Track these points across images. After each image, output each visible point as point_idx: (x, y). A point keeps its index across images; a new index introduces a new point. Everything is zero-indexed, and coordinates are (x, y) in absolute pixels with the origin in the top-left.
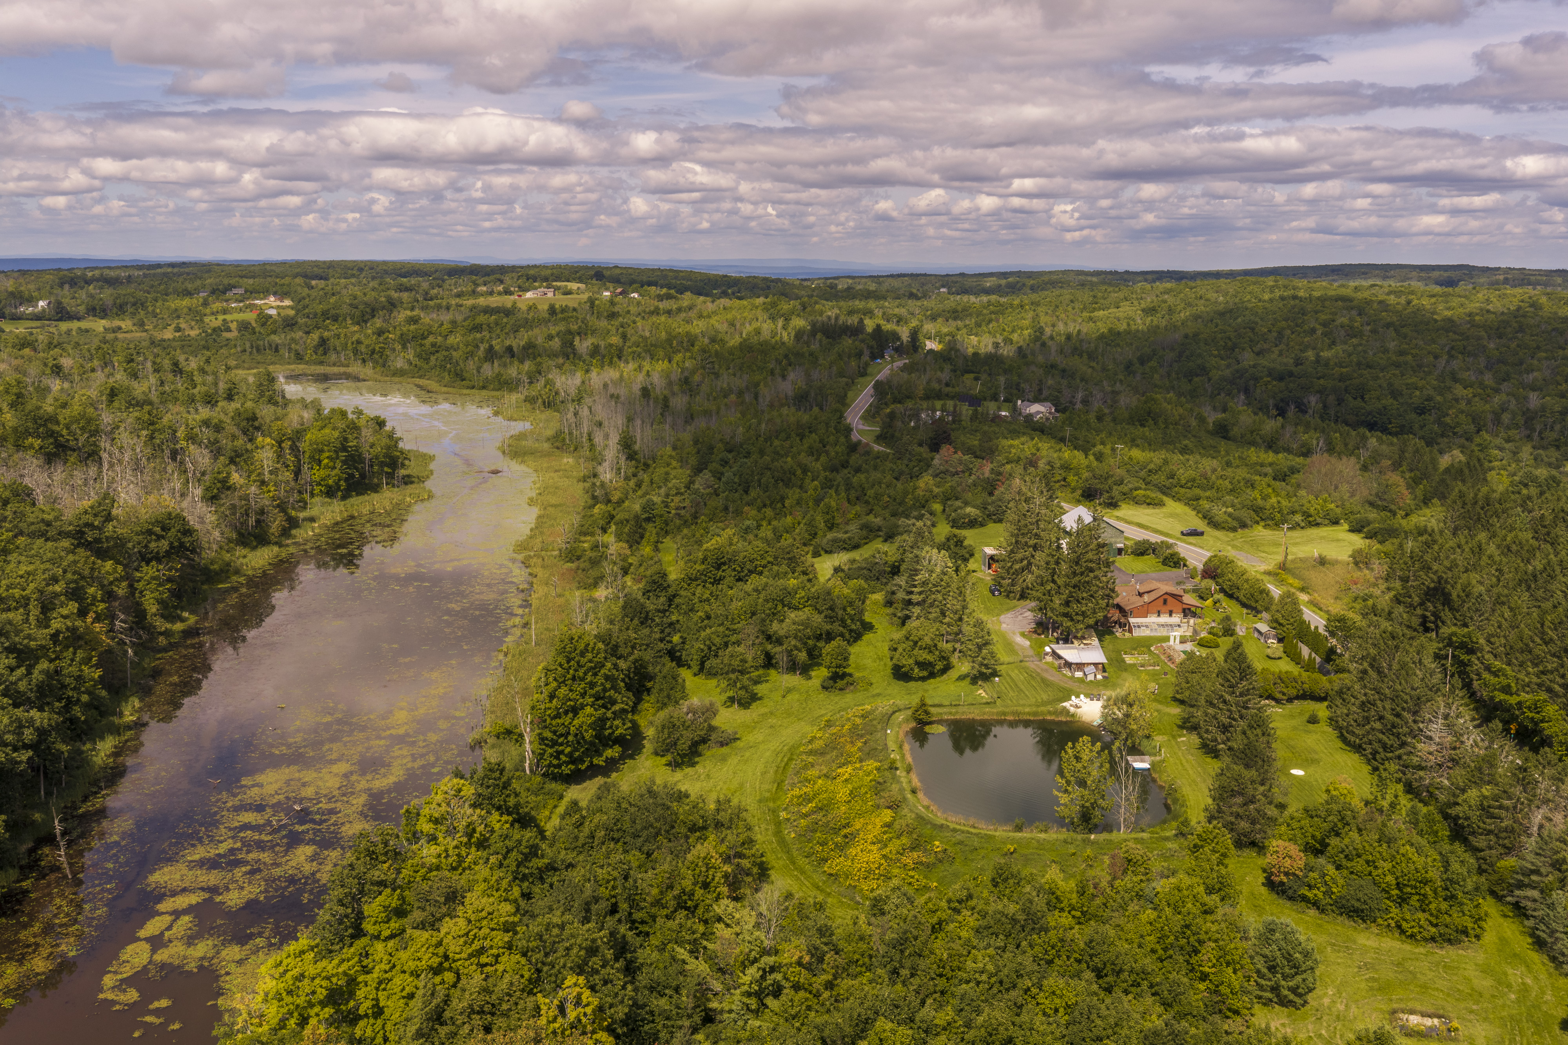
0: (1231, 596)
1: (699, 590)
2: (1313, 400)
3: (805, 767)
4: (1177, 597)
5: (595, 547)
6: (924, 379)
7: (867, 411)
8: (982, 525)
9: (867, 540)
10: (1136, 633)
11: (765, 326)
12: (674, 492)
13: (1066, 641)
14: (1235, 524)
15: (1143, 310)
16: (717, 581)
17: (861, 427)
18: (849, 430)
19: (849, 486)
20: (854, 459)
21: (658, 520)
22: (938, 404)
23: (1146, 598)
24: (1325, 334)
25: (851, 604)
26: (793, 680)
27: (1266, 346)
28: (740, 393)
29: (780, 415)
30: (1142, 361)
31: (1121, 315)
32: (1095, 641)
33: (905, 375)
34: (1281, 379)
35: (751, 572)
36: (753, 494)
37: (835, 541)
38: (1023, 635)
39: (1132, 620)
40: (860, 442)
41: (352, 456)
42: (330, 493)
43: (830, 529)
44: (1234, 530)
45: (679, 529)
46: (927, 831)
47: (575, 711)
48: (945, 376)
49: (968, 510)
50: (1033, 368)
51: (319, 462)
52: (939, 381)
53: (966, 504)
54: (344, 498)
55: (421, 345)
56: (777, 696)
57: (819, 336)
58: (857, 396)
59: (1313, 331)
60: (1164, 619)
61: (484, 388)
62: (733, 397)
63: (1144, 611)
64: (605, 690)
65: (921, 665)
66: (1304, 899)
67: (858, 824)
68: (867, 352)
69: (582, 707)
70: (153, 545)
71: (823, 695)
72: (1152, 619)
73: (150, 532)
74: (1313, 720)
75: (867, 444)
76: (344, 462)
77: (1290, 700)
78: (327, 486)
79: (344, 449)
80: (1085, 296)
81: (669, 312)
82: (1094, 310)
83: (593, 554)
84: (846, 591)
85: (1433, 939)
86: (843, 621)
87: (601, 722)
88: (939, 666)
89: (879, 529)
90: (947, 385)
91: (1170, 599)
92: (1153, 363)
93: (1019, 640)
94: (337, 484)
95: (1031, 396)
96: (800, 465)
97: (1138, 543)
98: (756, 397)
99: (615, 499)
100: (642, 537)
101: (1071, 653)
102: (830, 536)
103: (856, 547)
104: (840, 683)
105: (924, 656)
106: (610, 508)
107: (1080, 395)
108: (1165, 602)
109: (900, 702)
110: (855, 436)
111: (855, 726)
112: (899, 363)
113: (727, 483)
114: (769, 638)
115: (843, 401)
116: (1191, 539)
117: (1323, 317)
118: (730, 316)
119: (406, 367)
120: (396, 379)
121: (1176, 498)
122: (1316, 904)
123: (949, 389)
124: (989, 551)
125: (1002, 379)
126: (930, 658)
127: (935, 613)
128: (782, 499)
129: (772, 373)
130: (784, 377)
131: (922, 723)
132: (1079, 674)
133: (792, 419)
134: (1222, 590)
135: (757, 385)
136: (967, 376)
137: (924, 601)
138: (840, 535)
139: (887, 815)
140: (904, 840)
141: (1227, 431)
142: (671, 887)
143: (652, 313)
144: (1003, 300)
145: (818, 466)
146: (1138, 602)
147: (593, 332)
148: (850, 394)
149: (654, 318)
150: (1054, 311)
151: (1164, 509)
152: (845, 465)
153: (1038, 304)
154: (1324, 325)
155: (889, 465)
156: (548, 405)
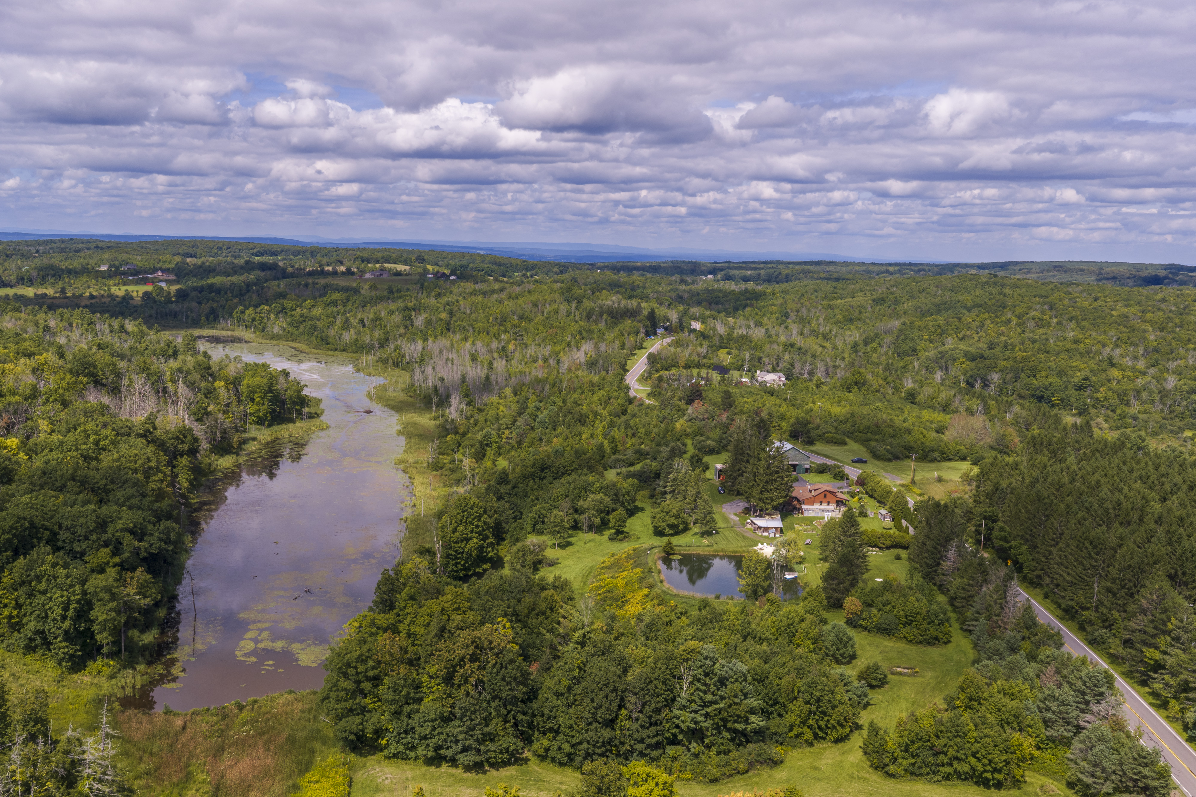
0: (871, 496)
1: (531, 483)
2: (995, 377)
3: (600, 574)
4: (833, 493)
5: (453, 461)
6: (686, 353)
7: (642, 376)
8: (718, 453)
9: (639, 460)
10: (806, 514)
11: (562, 307)
12: (504, 426)
13: (760, 516)
14: (890, 456)
15: (874, 300)
16: (542, 479)
17: (636, 387)
18: (628, 388)
19: (627, 426)
20: (631, 408)
21: (494, 445)
22: (695, 372)
23: (813, 493)
24: (1018, 325)
25: (628, 493)
26: (591, 536)
27: (968, 333)
28: (545, 360)
29: (577, 377)
30: (866, 342)
31: (854, 303)
32: (778, 517)
33: (672, 349)
34: (973, 360)
35: (563, 474)
36: (560, 429)
37: (617, 460)
38: (736, 515)
39: (803, 507)
40: (635, 397)
41: (275, 396)
42: (260, 422)
43: (614, 453)
44: (889, 460)
45: (509, 452)
46: (668, 597)
47: (467, 540)
48: (703, 350)
49: (709, 442)
50: (775, 347)
51: (252, 400)
52: (698, 355)
53: (708, 438)
54: (269, 426)
55: (292, 316)
56: (581, 544)
57: (605, 316)
58: (634, 364)
59: (1009, 321)
60: (824, 506)
61: (344, 350)
62: (540, 362)
63: (812, 501)
64: (484, 530)
65: (671, 526)
66: (861, 626)
67: (630, 596)
68: (643, 330)
69: (471, 539)
70: (180, 446)
71: (609, 544)
72: (817, 506)
73: (177, 438)
74: (898, 558)
75: (641, 399)
76: (270, 401)
77: (888, 548)
78: (258, 417)
79: (270, 391)
80: (828, 287)
81: (484, 294)
82: (834, 298)
83: (451, 466)
84: (625, 485)
85: (920, 642)
86: (623, 503)
87: (481, 548)
88: (681, 527)
89: (648, 454)
90: (705, 357)
91: (828, 494)
92: (874, 345)
93: (733, 517)
94: (265, 415)
95: (770, 367)
96: (592, 411)
97: (819, 466)
98: (558, 362)
99: (461, 431)
100: (484, 456)
101: (761, 522)
102: (613, 457)
103: (632, 465)
104: (620, 537)
105: (674, 521)
106: (458, 437)
107: (807, 368)
108: (825, 496)
109: (656, 544)
110: (632, 393)
111: (629, 555)
112: (668, 340)
113: (540, 422)
114: (576, 511)
115: (624, 369)
116: (858, 465)
117: (1019, 310)
118: (533, 298)
119: (281, 332)
120: (274, 342)
121: (856, 440)
122: (866, 629)
123: (705, 361)
124: (719, 466)
125: (747, 354)
126: (676, 522)
127: (680, 497)
128: (580, 434)
129: (569, 345)
130: (578, 349)
131: (669, 554)
132: (766, 534)
133: (586, 380)
134: (867, 493)
135: (557, 354)
136: (722, 351)
137: (674, 491)
138: (621, 457)
139: (646, 591)
140: (655, 601)
141: (914, 398)
142: (534, 609)
143: (471, 294)
144: (759, 288)
145: (605, 412)
146: (809, 495)
147: (426, 309)
148: (629, 362)
149: (473, 298)
150: (799, 299)
151: (846, 447)
152: (624, 412)
153: (787, 292)
154: (1019, 317)
155: (656, 413)
156: (397, 364)
